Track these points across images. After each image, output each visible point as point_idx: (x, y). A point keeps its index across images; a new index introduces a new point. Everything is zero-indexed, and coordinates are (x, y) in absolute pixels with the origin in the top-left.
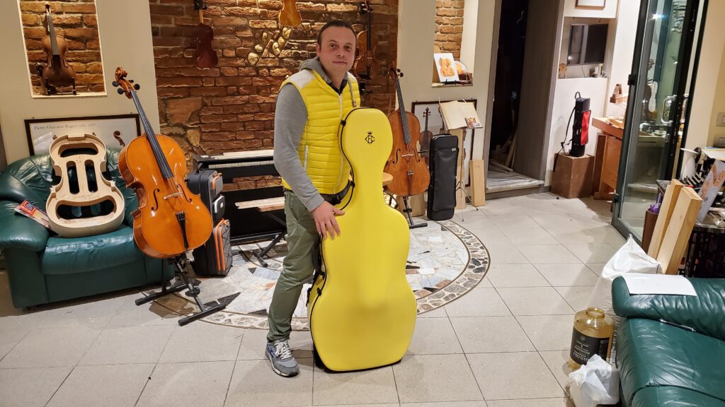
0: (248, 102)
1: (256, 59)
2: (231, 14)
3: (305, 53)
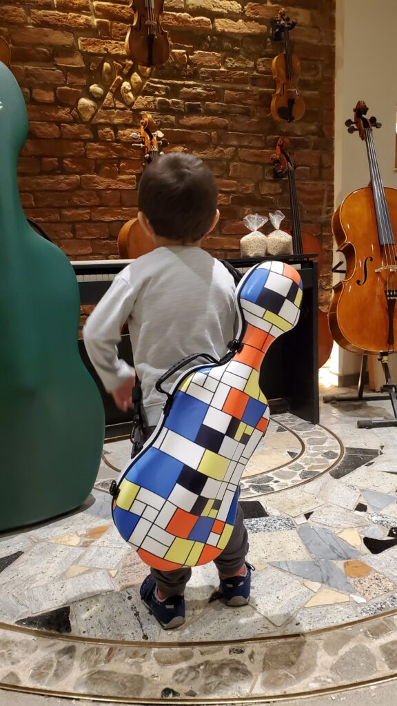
0: (79, 186)
1: (92, 110)
2: (44, 24)
3: (178, 103)
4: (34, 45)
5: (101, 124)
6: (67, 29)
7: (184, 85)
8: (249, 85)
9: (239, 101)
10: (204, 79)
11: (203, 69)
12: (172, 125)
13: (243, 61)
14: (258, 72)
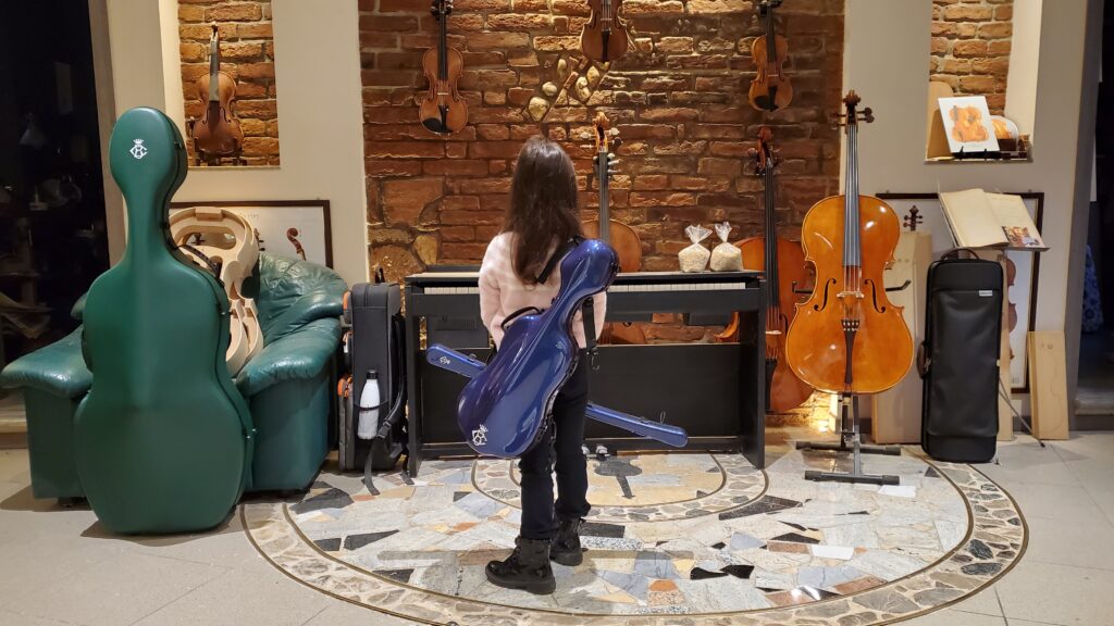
1: (544, 109)
2: (501, 27)
3: (639, 96)
4: (488, 50)
5: (552, 123)
6: (523, 30)
7: (647, 76)
8: (728, 69)
9: (714, 88)
10: (671, 67)
11: (670, 56)
12: (631, 120)
13: (722, 44)
14: (739, 53)
